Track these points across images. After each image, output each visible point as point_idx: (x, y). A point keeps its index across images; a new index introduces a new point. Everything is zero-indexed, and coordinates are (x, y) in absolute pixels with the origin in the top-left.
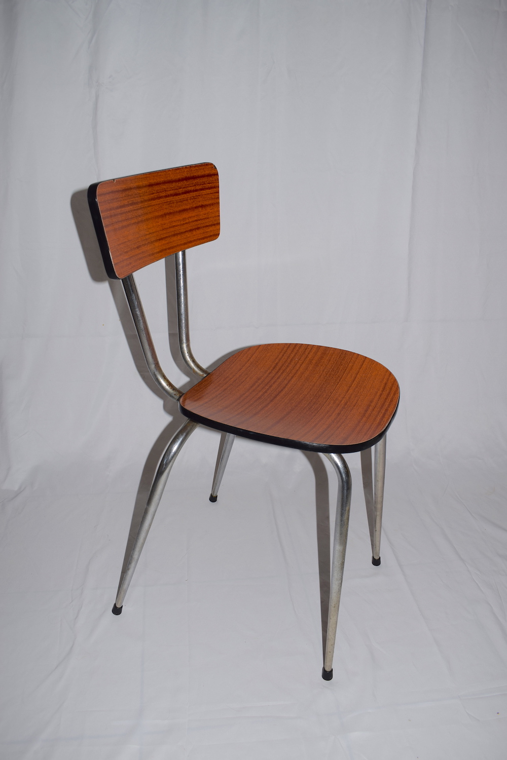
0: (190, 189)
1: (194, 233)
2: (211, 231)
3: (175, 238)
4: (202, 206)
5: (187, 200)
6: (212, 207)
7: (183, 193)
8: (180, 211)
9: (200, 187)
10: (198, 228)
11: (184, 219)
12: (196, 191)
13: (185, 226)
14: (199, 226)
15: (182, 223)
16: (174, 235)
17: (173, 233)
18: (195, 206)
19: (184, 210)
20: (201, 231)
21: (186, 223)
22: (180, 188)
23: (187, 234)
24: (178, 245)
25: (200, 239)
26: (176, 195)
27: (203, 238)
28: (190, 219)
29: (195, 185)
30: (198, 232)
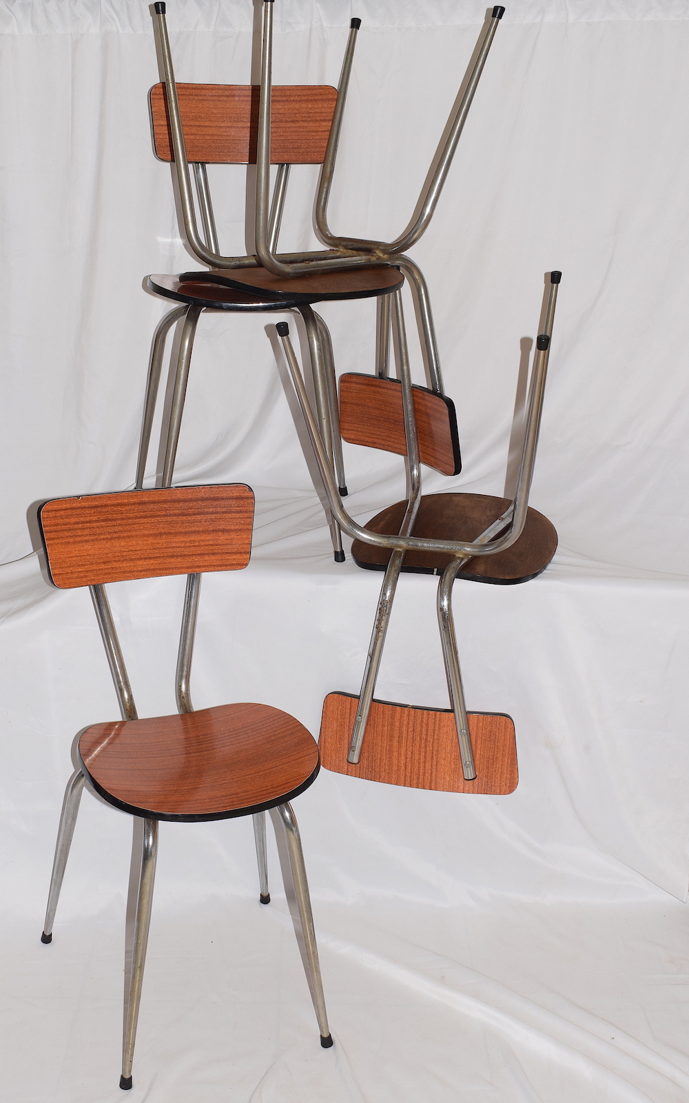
0: (206, 510)
1: (207, 558)
2: (234, 559)
3: (173, 560)
4: (223, 531)
5: (200, 522)
6: (239, 533)
7: (194, 514)
8: (186, 533)
9: (224, 510)
10: (213, 554)
11: (190, 542)
12: (216, 513)
13: (192, 549)
14: (214, 551)
15: (187, 545)
16: (172, 556)
17: (170, 554)
18: (212, 529)
19: (195, 532)
20: (219, 557)
21: (194, 546)
22: (191, 509)
23: (194, 557)
24: (176, 568)
25: (214, 566)
26: (184, 515)
27: (221, 566)
28: (201, 542)
29: (215, 507)
30: (213, 557)
